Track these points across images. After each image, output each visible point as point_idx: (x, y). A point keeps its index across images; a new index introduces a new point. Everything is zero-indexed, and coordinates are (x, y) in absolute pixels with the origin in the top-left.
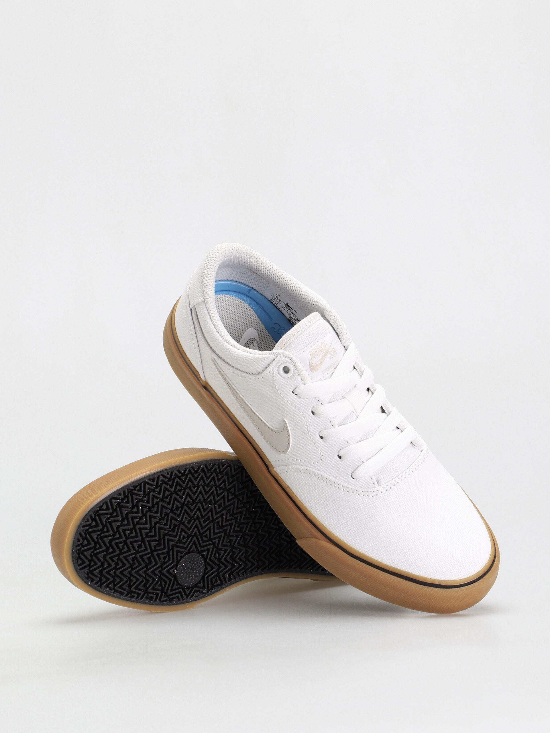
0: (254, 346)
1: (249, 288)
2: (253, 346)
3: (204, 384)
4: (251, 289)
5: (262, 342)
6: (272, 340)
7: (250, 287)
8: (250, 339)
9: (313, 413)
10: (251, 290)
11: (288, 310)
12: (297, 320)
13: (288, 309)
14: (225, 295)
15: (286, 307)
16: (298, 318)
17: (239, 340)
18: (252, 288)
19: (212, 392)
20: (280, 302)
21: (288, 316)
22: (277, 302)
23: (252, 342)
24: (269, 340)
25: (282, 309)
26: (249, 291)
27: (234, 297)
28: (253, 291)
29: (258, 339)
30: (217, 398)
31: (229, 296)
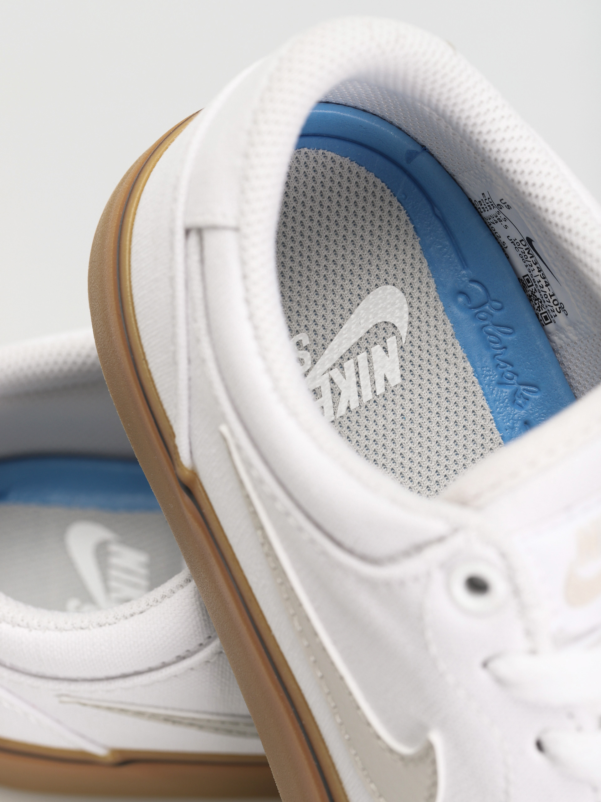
0: (386, 351)
1: (412, 147)
2: (384, 353)
3: (185, 476)
4: (419, 149)
5: (416, 342)
6: (450, 340)
7: (415, 140)
8: (376, 326)
9: (540, 746)
10: (417, 153)
11: (529, 256)
12: (551, 296)
13: (528, 253)
14: (325, 152)
15: (523, 242)
16: (555, 293)
17: (341, 321)
18: (424, 148)
19: (203, 502)
20: (507, 223)
21: (523, 271)
22: (496, 219)
23: (382, 334)
24: (442, 337)
25: (508, 243)
26: (411, 156)
27: (355, 164)
28: (422, 158)
29: (403, 331)
30: (218, 536)
31: (339, 157)
